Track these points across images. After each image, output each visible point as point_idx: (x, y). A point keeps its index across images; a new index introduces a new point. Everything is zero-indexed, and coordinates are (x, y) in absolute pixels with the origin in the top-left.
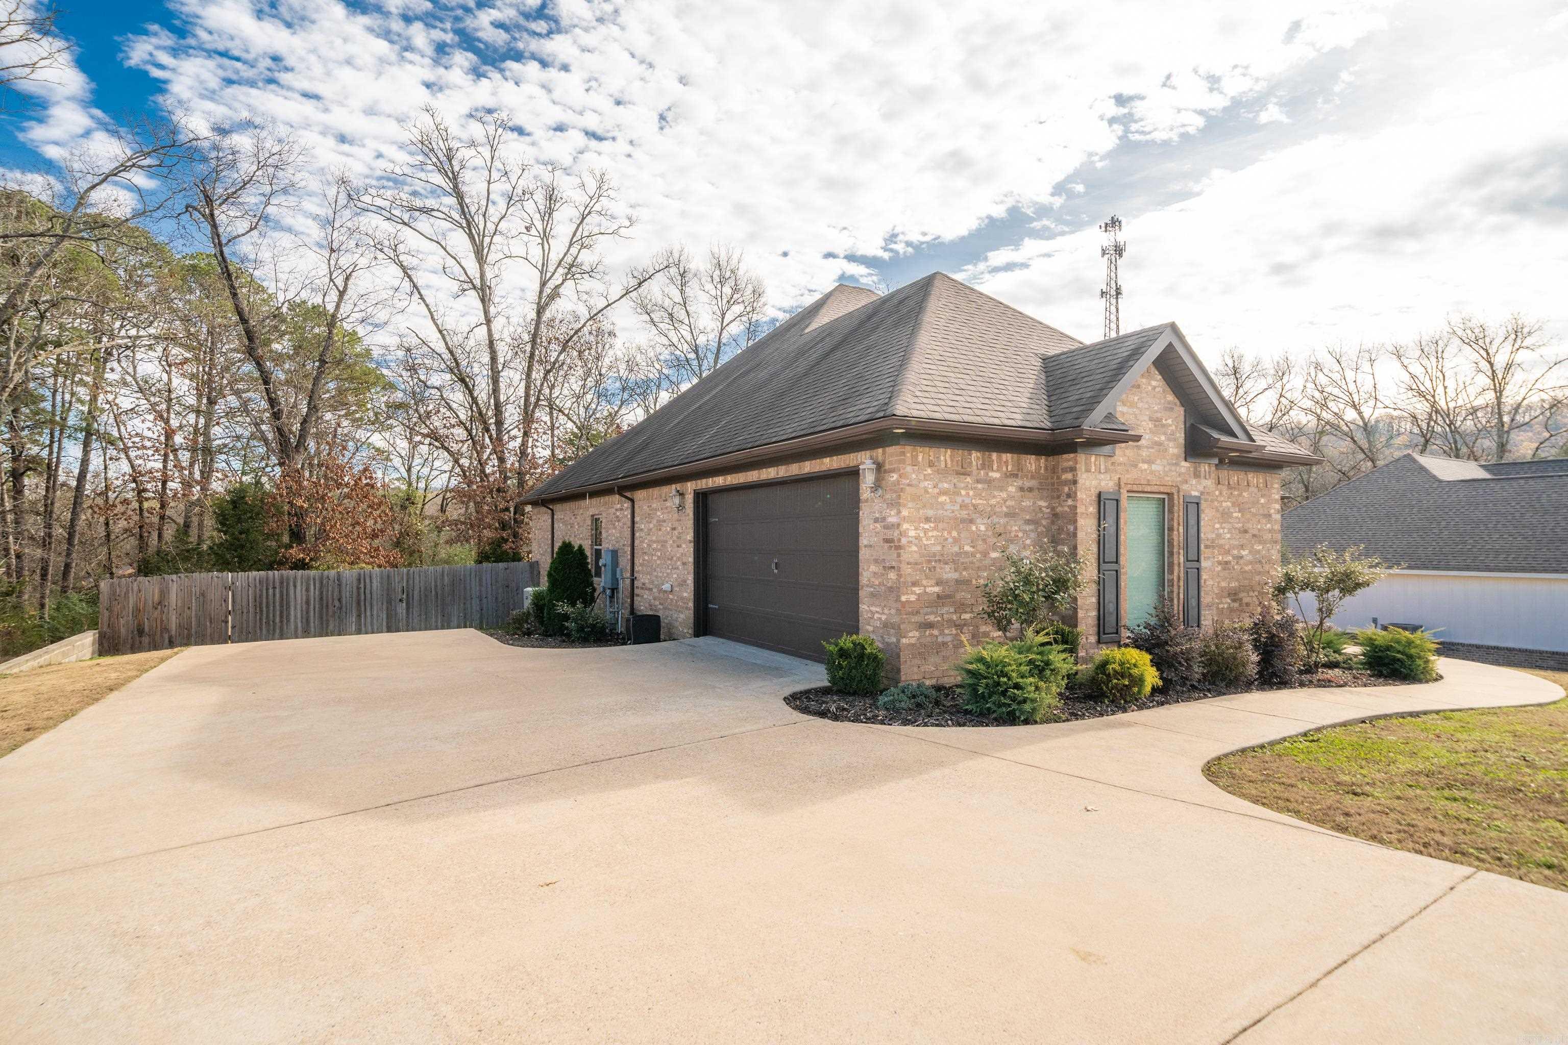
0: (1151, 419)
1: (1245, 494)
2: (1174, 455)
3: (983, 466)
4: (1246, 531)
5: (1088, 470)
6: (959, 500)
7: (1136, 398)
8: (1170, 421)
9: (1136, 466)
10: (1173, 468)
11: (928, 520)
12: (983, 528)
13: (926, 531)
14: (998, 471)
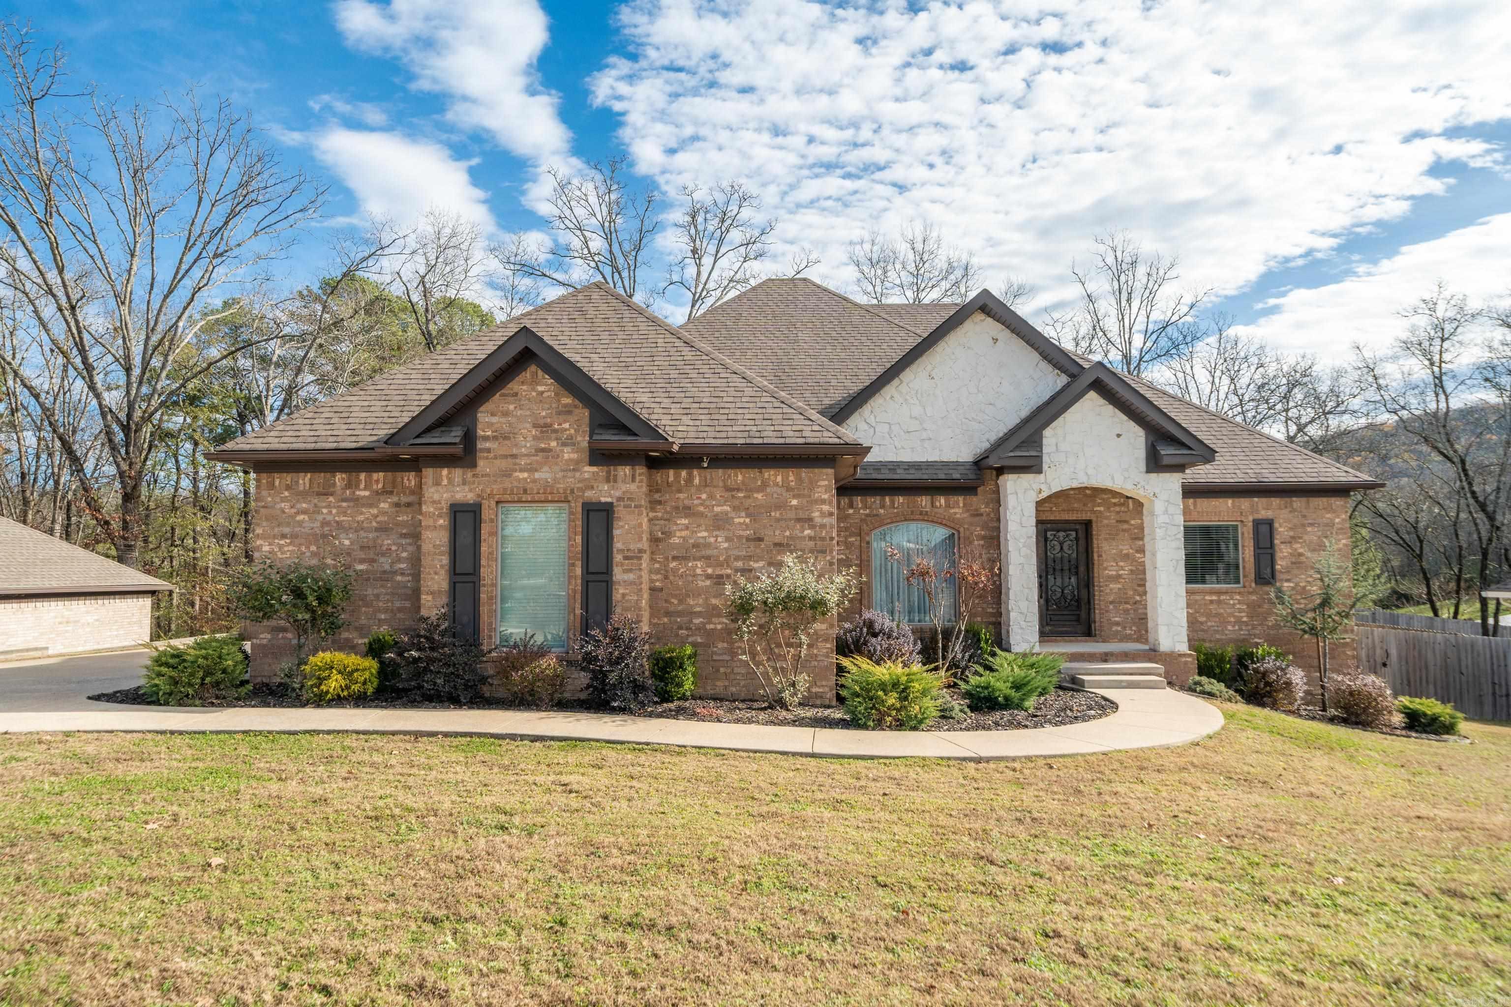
0: (535, 426)
1: (759, 496)
2: (571, 460)
3: (349, 486)
4: (760, 539)
5: (437, 483)
6: (320, 518)
7: (511, 407)
8: (566, 425)
9: (510, 476)
10: (570, 474)
11: (284, 536)
12: (347, 542)
13: (281, 547)
14: (365, 489)
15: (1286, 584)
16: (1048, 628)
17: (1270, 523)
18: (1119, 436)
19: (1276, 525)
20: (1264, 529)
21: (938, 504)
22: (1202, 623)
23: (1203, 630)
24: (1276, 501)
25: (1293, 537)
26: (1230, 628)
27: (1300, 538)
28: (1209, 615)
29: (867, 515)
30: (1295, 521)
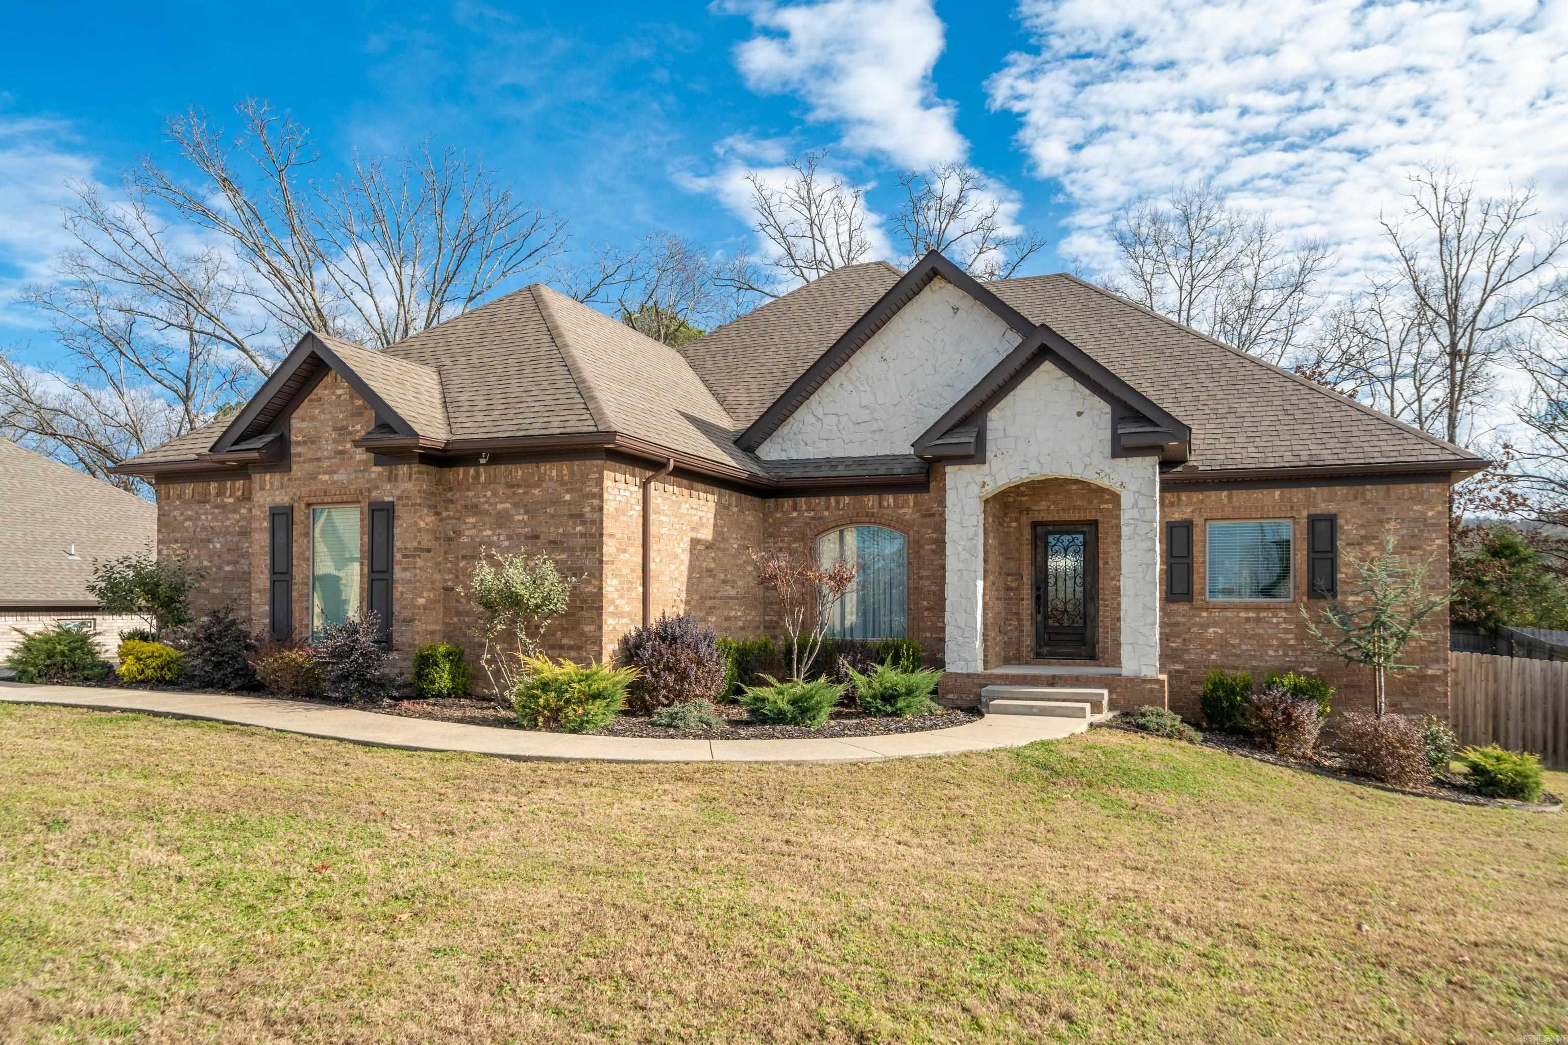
0: (335, 429)
2: (361, 461)
3: (219, 494)
5: (262, 488)
6: (200, 523)
7: (317, 412)
8: (358, 427)
9: (315, 478)
10: (360, 475)
11: (176, 541)
12: (218, 546)
13: (174, 550)
14: (230, 496)
15: (1351, 598)
16: (1045, 650)
17: (1331, 519)
18: (1080, 414)
19: (1341, 521)
20: (1323, 526)
21: (885, 504)
22: (1233, 646)
23: (1235, 655)
24: (1341, 491)
25: (1363, 537)
26: (1271, 653)
27: (1376, 538)
28: (1243, 636)
29: (812, 518)
30: (1369, 516)
